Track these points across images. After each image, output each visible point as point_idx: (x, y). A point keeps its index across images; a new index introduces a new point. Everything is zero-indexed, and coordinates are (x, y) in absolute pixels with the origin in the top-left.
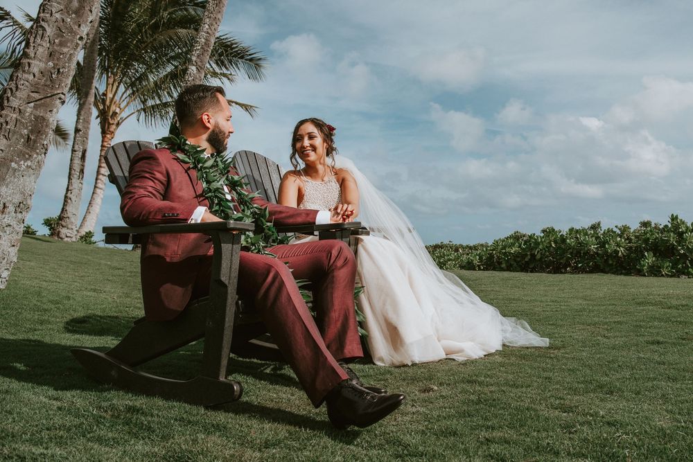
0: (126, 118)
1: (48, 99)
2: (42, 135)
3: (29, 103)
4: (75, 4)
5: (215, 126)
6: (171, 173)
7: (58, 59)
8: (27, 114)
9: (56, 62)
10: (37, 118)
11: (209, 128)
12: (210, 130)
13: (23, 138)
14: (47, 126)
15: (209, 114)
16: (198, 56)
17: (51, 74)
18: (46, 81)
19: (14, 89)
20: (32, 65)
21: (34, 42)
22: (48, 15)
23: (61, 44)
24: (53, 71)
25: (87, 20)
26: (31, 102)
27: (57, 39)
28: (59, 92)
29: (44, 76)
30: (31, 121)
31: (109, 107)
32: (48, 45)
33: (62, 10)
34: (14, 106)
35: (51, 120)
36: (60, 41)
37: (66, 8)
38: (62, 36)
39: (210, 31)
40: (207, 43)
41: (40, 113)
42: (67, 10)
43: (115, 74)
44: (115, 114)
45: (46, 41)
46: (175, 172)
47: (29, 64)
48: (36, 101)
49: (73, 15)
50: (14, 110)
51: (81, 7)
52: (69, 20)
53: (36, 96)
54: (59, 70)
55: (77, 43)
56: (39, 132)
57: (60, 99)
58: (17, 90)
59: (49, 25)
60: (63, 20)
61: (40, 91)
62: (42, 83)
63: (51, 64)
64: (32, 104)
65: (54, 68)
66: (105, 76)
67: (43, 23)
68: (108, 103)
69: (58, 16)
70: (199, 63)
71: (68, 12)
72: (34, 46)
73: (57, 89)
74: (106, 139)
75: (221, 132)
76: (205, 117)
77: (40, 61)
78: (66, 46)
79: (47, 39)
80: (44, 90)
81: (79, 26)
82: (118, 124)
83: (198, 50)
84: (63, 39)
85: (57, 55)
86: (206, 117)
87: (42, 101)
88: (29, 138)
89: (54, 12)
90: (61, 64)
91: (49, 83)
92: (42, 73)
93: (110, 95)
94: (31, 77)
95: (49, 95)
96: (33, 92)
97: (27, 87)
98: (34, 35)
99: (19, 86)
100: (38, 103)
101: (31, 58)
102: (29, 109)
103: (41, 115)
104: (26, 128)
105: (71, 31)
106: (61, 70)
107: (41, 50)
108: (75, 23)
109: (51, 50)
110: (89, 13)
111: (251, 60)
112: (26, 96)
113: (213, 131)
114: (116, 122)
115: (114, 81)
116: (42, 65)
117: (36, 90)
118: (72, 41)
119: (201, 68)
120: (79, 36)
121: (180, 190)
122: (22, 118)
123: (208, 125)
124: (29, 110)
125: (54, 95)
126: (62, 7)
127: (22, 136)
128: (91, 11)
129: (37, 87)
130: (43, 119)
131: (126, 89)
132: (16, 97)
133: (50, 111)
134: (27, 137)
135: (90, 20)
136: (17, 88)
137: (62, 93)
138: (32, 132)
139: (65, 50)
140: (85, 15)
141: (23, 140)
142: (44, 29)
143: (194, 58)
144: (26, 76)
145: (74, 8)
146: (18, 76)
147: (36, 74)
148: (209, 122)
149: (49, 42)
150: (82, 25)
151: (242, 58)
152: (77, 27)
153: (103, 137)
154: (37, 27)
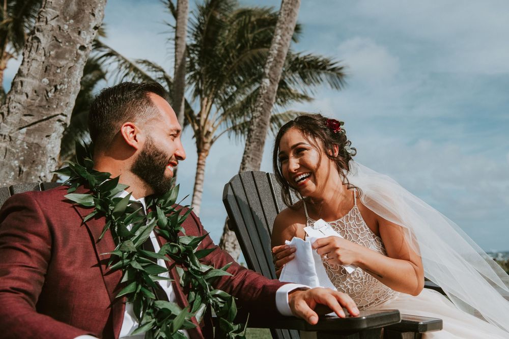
0: (219, 136)
1: (44, 123)
2: (37, 165)
3: (20, 129)
4: (73, 7)
5: (146, 145)
6: (59, 234)
7: (55, 74)
8: (19, 142)
9: (52, 78)
10: (30, 146)
11: (133, 149)
12: (137, 152)
13: (14, 170)
14: (43, 154)
15: (135, 124)
16: (271, 68)
17: (47, 93)
18: (41, 100)
19: (6, 114)
20: (24, 84)
21: (29, 57)
22: (43, 24)
23: (58, 56)
24: (48, 89)
25: (89, 26)
26: (24, 127)
27: (52, 50)
28: (56, 113)
29: (38, 95)
30: (23, 150)
31: (203, 128)
32: (43, 58)
33: (58, 16)
34: (4, 134)
35: (49, 147)
36: (57, 52)
37: (63, 13)
38: (59, 47)
39: (282, 42)
40: (280, 55)
41: (34, 139)
42: (64, 15)
43: (208, 96)
44: (208, 133)
45: (40, 54)
46: (66, 232)
47: (22, 82)
48: (29, 126)
49: (72, 21)
50: (5, 138)
51: (80, 11)
52: (66, 27)
53: (29, 120)
54: (55, 87)
55: (77, 54)
56: (34, 161)
57: (59, 121)
58: (8, 114)
59: (44, 35)
60: (60, 28)
61: (34, 113)
62: (36, 104)
63: (46, 80)
64: (24, 130)
65: (50, 85)
66: (199, 97)
67: (38, 34)
68: (202, 123)
69: (54, 23)
70: (273, 76)
71: (65, 18)
72: (28, 62)
73: (54, 109)
74: (201, 157)
75: (158, 153)
76: (126, 131)
77: (34, 78)
78: (64, 58)
79: (41, 51)
80: (38, 112)
81: (79, 33)
82: (212, 142)
83: (270, 62)
84: (60, 51)
85: (53, 69)
86: (129, 129)
87: (37, 125)
88: (20, 170)
89: (49, 19)
90: (58, 80)
91: (44, 103)
92: (36, 92)
93: (204, 116)
94: (24, 98)
95: (44, 118)
96: (25, 115)
97: (19, 109)
98: (29, 49)
99: (11, 110)
100: (31, 127)
101: (23, 76)
102: (21, 135)
103: (35, 141)
104: (18, 159)
105: (69, 39)
106: (59, 87)
107: (34, 64)
108: (74, 30)
109: (46, 64)
110: (91, 17)
111: (333, 70)
112: (18, 120)
113: (143, 153)
114: (209, 140)
115: (208, 102)
116: (36, 83)
117: (29, 113)
118: (71, 52)
119: (274, 80)
120: (78, 46)
121: (71, 263)
122: (13, 147)
123: (132, 142)
124: (20, 137)
125: (51, 117)
126: (58, 13)
127: (12, 169)
128: (94, 15)
129: (30, 110)
130: (38, 146)
131: (218, 109)
132: (6, 123)
133: (47, 136)
134: (18, 169)
135: (93, 25)
136: (9, 111)
137: (62, 114)
138: (24, 162)
139: (62, 63)
140: (86, 19)
141: (13, 173)
142: (39, 41)
143: (267, 71)
144: (18, 97)
145: (72, 13)
146: (10, 98)
147: (30, 95)
148: (135, 138)
149: (45, 55)
150: (82, 32)
151: (324, 68)
152: (76, 35)
153: (199, 156)
154: (32, 39)
